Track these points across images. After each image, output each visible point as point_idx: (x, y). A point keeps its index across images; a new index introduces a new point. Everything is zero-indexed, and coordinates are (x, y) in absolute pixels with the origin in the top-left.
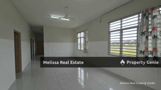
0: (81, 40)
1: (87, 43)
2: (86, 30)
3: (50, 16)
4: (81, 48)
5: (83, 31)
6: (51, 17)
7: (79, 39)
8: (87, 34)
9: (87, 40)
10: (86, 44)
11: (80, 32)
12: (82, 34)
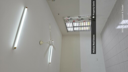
0: (76, 27)
1: (82, 17)
2: (64, 20)
3: (50, 64)
4: (87, 26)
5: (65, 23)
6: (50, 62)
7: (76, 29)
8: (69, 18)
9: (78, 18)
10: (82, 19)
11: (67, 27)
12: (69, 25)
